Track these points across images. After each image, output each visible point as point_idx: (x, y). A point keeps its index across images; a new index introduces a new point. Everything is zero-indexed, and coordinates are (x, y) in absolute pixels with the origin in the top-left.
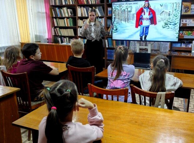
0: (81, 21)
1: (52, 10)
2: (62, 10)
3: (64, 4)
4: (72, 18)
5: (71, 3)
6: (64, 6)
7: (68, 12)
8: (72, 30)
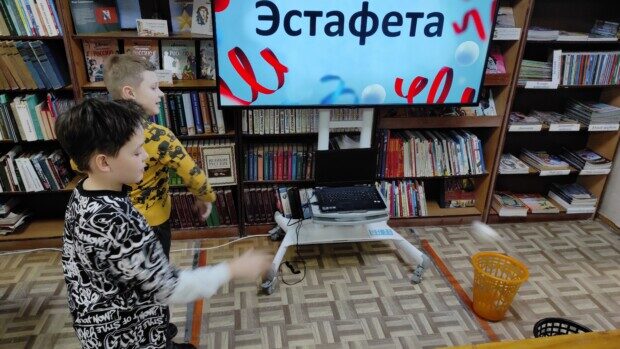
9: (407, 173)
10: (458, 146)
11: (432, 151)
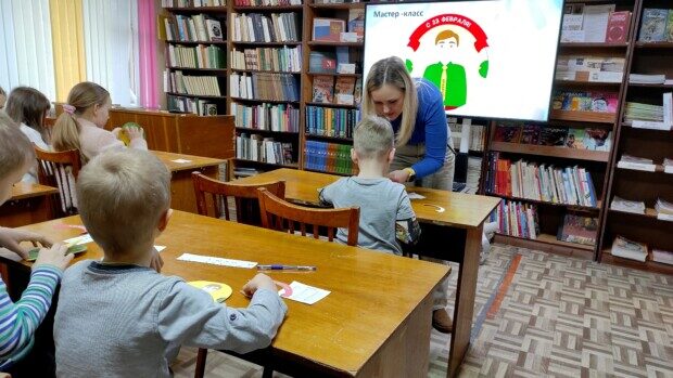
0: (239, 53)
1: (166, 20)
2: (191, 22)
3: (197, 4)
5: (217, 4)
6: (197, 12)
7: (206, 29)
8: (214, 80)
9: (515, 194)
10: (565, 175)
11: (538, 176)
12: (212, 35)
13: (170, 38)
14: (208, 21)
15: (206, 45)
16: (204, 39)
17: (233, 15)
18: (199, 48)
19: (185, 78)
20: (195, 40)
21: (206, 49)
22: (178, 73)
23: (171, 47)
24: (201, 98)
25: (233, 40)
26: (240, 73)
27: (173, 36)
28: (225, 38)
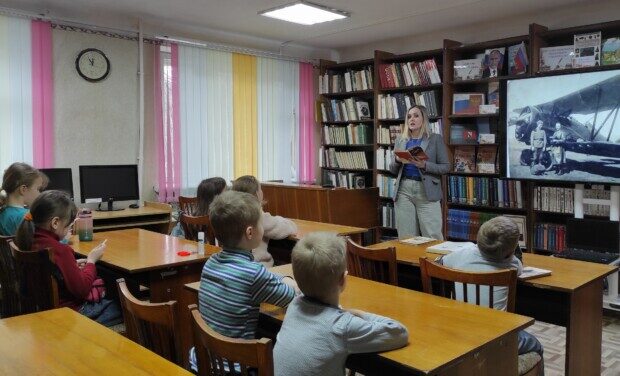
0: (384, 129)
1: (322, 105)
2: (343, 105)
3: (349, 89)
4: (363, 123)
5: (365, 88)
6: (348, 96)
7: (356, 110)
8: (362, 155)
12: (361, 114)
13: (325, 119)
14: (358, 103)
15: (356, 123)
16: (354, 118)
17: (380, 96)
18: (349, 127)
19: (337, 154)
20: (347, 120)
21: (356, 128)
22: (332, 150)
23: (326, 127)
24: (351, 171)
25: (379, 117)
26: (385, 147)
27: (328, 118)
28: (372, 117)
